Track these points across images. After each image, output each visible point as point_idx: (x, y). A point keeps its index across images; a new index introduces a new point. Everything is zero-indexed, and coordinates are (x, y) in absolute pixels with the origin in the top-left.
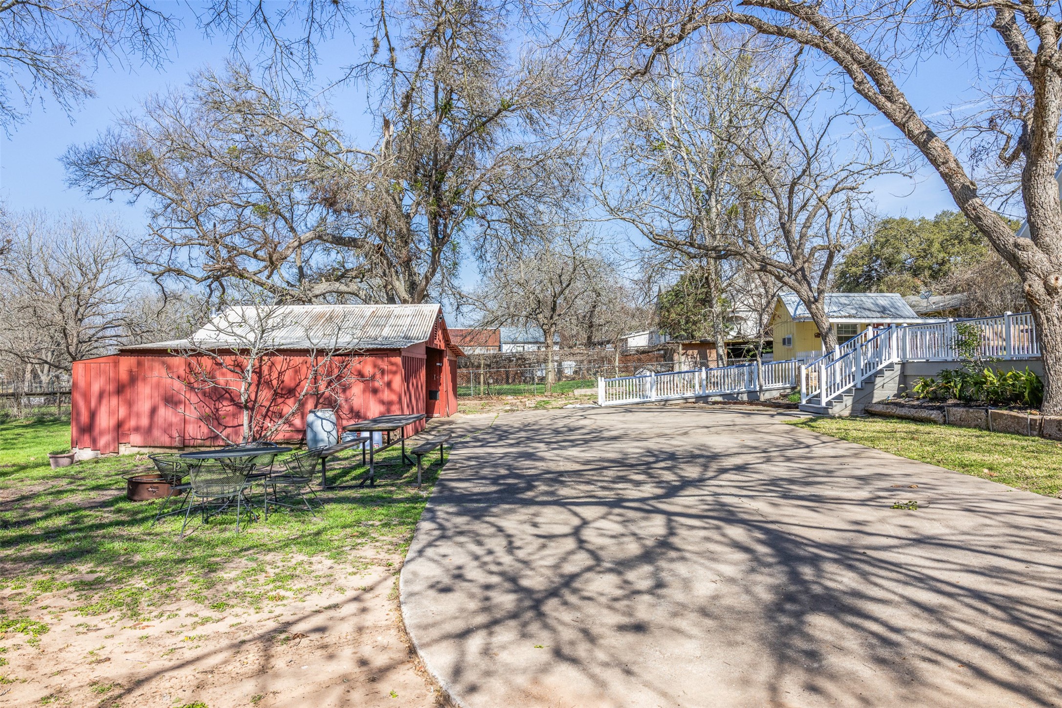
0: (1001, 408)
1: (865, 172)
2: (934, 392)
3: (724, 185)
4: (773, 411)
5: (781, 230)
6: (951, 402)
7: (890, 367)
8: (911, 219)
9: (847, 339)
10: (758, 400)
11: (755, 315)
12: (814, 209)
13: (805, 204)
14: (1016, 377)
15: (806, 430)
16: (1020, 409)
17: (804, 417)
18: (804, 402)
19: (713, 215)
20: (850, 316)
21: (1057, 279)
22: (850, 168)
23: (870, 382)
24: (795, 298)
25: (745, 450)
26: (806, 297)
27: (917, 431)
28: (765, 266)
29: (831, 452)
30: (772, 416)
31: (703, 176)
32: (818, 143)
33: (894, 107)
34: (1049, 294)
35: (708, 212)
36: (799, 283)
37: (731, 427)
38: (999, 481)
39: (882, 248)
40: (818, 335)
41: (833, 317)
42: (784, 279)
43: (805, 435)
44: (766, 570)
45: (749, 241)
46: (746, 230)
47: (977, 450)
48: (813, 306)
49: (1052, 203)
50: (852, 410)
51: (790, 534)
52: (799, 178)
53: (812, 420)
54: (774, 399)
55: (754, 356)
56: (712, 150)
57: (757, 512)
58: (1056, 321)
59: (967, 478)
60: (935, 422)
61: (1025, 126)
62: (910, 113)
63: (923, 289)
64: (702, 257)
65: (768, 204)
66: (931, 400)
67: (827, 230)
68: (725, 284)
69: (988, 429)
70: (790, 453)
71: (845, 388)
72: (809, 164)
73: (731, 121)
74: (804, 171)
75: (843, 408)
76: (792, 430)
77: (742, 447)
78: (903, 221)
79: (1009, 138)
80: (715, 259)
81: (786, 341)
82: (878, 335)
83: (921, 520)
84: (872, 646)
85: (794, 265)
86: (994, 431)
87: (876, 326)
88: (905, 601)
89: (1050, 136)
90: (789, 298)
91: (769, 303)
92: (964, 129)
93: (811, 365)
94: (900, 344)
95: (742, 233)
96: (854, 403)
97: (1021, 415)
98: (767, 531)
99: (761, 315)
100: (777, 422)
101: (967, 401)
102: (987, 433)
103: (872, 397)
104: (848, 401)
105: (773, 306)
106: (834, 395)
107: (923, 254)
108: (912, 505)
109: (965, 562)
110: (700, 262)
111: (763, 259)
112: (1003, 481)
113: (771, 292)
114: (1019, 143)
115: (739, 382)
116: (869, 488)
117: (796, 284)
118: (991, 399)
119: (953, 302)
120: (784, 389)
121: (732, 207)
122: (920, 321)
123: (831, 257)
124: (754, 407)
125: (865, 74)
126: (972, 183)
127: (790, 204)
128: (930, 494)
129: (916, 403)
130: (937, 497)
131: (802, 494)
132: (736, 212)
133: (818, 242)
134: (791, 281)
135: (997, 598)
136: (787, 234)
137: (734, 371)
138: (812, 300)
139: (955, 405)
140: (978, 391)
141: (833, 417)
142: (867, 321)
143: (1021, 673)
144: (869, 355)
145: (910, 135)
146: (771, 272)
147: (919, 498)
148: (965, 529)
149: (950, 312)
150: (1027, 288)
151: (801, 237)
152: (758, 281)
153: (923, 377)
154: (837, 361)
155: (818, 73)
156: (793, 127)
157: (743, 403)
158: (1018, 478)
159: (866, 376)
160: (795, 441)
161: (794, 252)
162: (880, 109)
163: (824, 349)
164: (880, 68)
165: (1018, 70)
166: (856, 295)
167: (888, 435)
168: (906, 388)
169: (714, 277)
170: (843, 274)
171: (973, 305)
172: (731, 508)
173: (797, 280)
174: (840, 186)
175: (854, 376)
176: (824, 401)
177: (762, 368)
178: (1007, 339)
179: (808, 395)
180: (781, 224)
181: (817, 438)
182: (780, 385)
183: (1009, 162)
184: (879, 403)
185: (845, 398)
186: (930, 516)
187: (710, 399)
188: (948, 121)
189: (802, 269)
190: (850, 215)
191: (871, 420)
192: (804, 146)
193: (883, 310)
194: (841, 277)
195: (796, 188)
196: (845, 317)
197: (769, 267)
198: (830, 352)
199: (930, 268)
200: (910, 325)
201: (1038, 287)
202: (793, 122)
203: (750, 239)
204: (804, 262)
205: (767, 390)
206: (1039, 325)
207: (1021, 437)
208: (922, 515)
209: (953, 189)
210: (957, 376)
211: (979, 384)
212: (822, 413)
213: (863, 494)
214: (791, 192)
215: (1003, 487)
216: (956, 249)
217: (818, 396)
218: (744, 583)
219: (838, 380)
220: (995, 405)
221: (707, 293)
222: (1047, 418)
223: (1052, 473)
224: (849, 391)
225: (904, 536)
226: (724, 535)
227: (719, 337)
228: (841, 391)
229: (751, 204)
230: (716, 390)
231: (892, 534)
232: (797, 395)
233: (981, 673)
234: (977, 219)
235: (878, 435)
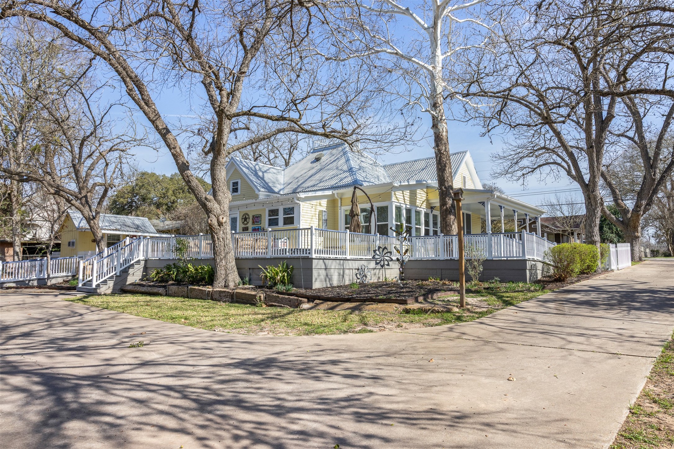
0: (194, 286)
1: (132, 142)
2: (162, 277)
3: (30, 127)
4: (57, 292)
5: (72, 168)
6: (171, 282)
7: (138, 262)
8: (158, 174)
9: (113, 244)
10: (46, 284)
11: (48, 224)
12: (97, 159)
13: (91, 155)
14: (202, 269)
15: (81, 304)
16: (203, 285)
17: (80, 295)
18: (80, 285)
19: (19, 149)
20: (116, 230)
21: (223, 218)
22: (122, 137)
23: (125, 272)
24: (79, 215)
25: (30, 321)
26: (87, 215)
27: (150, 301)
28: (59, 191)
29: (96, 317)
30: (56, 296)
31: (13, 119)
32: (102, 118)
33: (149, 110)
34: (219, 226)
35: (15, 145)
36: (83, 206)
37: (21, 306)
38: (189, 325)
39: (140, 189)
40: (94, 241)
41: (105, 229)
42: (72, 202)
43: (79, 307)
44: (38, 402)
45: (47, 173)
46: (46, 164)
47: (181, 309)
48: (92, 222)
49: (223, 180)
50: (113, 289)
51: (58, 374)
52: (88, 137)
53: (85, 297)
54: (58, 283)
55: (46, 253)
56: (22, 102)
57: (36, 363)
58: (221, 240)
59: (173, 325)
60: (161, 295)
61: (214, 138)
62: (158, 115)
63: (162, 216)
64: (7, 178)
65: (64, 149)
66: (161, 282)
67: (105, 174)
68: (25, 200)
69: (188, 297)
70: (66, 321)
71: (109, 276)
72: (95, 130)
73: (39, 86)
74: (92, 134)
75: (107, 289)
76: (71, 305)
77: (28, 319)
78: (153, 175)
79: (207, 141)
80: (19, 181)
81: (71, 244)
82: (132, 243)
83: (144, 352)
84: (104, 431)
85: (80, 193)
86: (191, 298)
87: (132, 237)
88: (128, 399)
89: (224, 146)
90: (75, 215)
91: (59, 217)
92: (186, 131)
93: (87, 260)
94: (145, 248)
95: (43, 166)
96: (114, 285)
97: (204, 289)
98: (41, 375)
99: (53, 225)
100: (59, 300)
101: (179, 282)
102: (187, 299)
103: (126, 281)
104: (111, 284)
105: (63, 219)
106: (101, 280)
107: (163, 196)
108: (141, 344)
109: (164, 372)
110: (5, 181)
111: (58, 187)
112: (191, 325)
113: (62, 209)
114: (211, 146)
115: (31, 272)
116: (118, 337)
117: (81, 206)
118: (191, 281)
119: (177, 225)
120: (67, 276)
121: (37, 145)
122: (158, 235)
123: (106, 191)
124: (42, 290)
125: (134, 86)
126: (187, 162)
127: (80, 153)
128: (153, 337)
129: (152, 284)
130: (155, 337)
131: (71, 347)
132: (39, 150)
133: (99, 180)
134: (77, 203)
135: (178, 387)
136: (77, 172)
137: (27, 264)
138: (92, 217)
139: (173, 284)
140: (184, 276)
141: (100, 295)
142: (127, 233)
143: (180, 422)
144: (126, 255)
145: (157, 128)
146: (62, 196)
147: (145, 340)
148: (168, 354)
149: (175, 231)
150: (210, 222)
151: (87, 176)
152: (52, 201)
153: (156, 268)
154: (106, 258)
155: (104, 75)
156: (86, 103)
157: (33, 287)
158: (198, 322)
159: (123, 268)
160: (72, 312)
161: (81, 184)
162: (141, 108)
163: (97, 250)
164: (143, 85)
165: (212, 108)
166: (121, 216)
167: (134, 304)
168: (146, 275)
169: (16, 193)
170: (115, 202)
171: (187, 229)
172: (14, 364)
173: (81, 203)
174: (116, 147)
175: (115, 268)
176: (94, 284)
177: (51, 262)
178: (200, 248)
179: (83, 280)
180: (73, 164)
181: (88, 309)
182: (64, 274)
183: (207, 154)
184: (130, 284)
185: (109, 282)
186: (152, 349)
187: (5, 285)
188: (178, 125)
189: (86, 197)
190: (121, 167)
191: (124, 295)
192: (93, 117)
193: (137, 228)
194: (113, 204)
195: (85, 143)
196: (113, 230)
197: (62, 193)
198: (101, 252)
199: (167, 204)
200: (152, 237)
201: (215, 222)
202: (86, 100)
203: (49, 170)
204: (87, 192)
205: (53, 278)
206: (214, 241)
207: (203, 301)
208: (146, 349)
209: (177, 164)
210: (174, 268)
211: (185, 272)
212: (93, 293)
213: (114, 342)
214: (82, 145)
215: (190, 328)
216: (181, 196)
217: (91, 281)
218: (19, 413)
219: (105, 269)
220: (192, 284)
221: (8, 205)
222: (215, 290)
223: (213, 318)
224: (112, 277)
225: (133, 363)
226: (6, 384)
227: (17, 239)
228: (106, 277)
229: (52, 147)
230: (11, 278)
231: (127, 363)
232: (76, 281)
233: (162, 428)
234: (188, 182)
235: (127, 304)
